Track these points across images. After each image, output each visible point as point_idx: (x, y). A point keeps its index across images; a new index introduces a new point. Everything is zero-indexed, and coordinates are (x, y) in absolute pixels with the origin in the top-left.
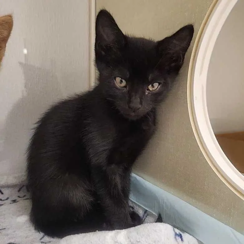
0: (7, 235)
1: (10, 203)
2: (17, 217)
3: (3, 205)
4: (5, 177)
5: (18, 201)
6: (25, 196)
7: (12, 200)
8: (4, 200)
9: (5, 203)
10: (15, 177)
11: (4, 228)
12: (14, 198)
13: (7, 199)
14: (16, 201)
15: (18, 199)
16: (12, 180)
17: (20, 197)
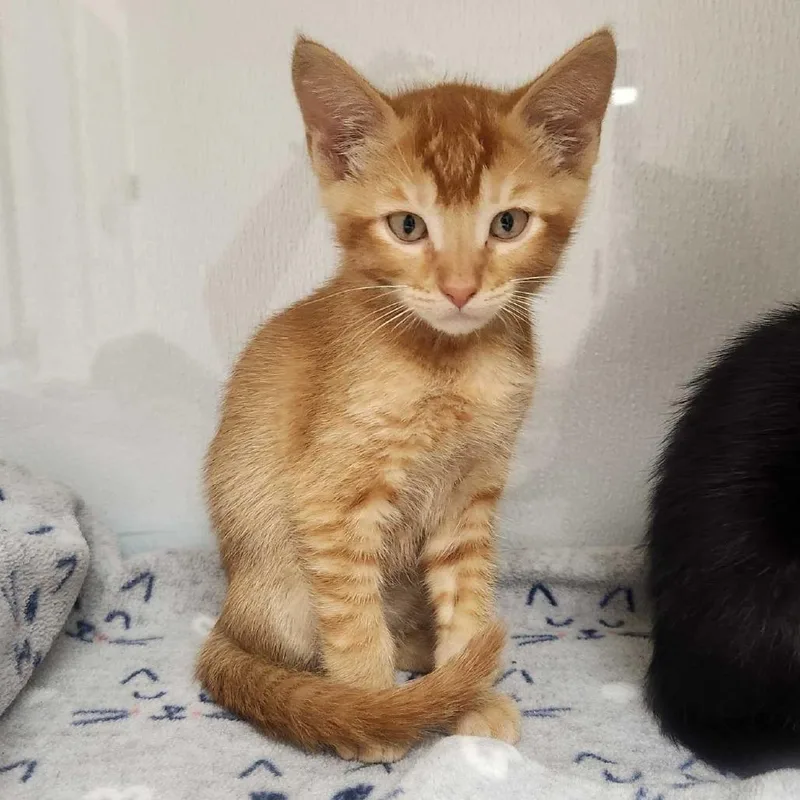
0: (579, 729)
1: (579, 638)
2: (603, 683)
3: (556, 638)
4: (566, 552)
5: (602, 636)
6: (620, 624)
7: (581, 628)
8: (558, 625)
9: (562, 635)
10: (596, 558)
11: (565, 706)
12: (591, 623)
13: (568, 622)
14: (596, 634)
15: (601, 629)
16: (584, 564)
17: (606, 624)
